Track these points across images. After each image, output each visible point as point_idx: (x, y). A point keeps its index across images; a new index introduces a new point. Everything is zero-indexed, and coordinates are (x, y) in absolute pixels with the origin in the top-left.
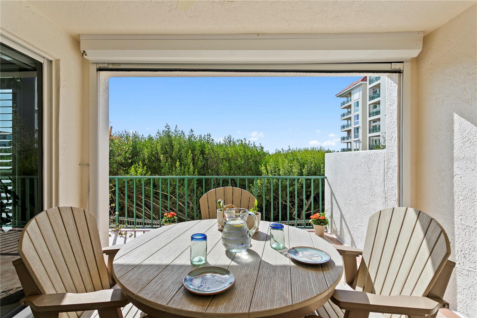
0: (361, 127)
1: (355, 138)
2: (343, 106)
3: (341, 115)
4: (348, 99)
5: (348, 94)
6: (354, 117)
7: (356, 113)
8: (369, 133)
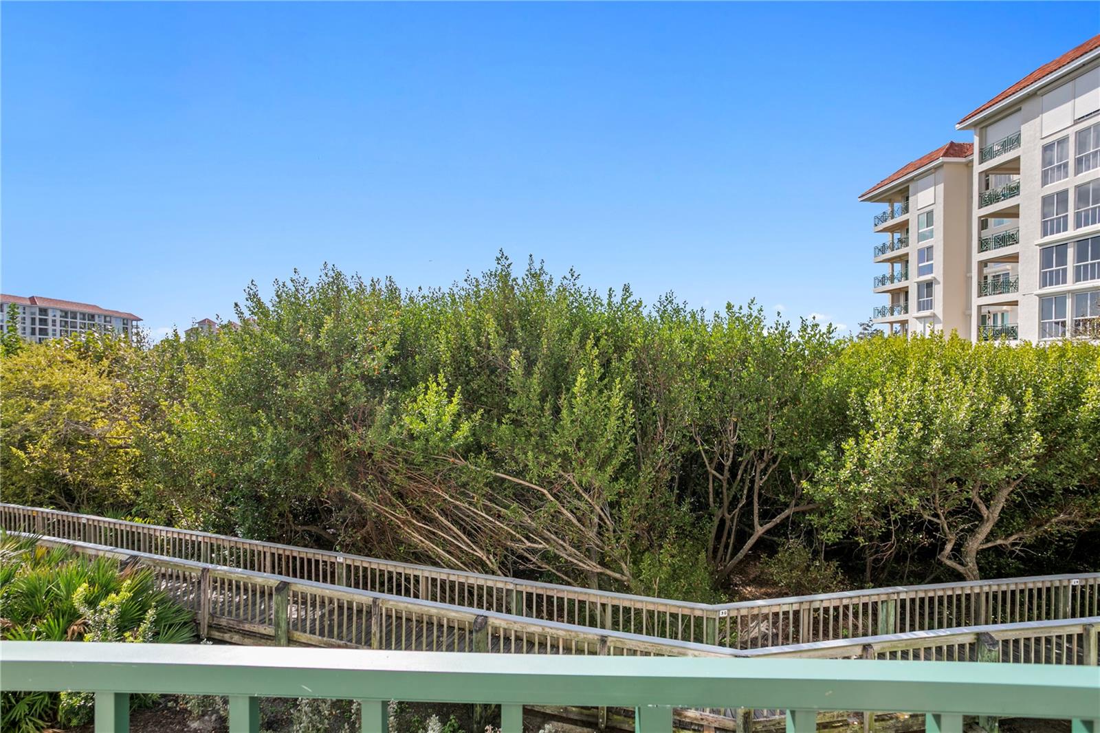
0: (940, 279)
1: (919, 310)
2: (881, 227)
3: (876, 248)
4: (892, 207)
6: (916, 255)
7: (925, 244)
8: (980, 296)
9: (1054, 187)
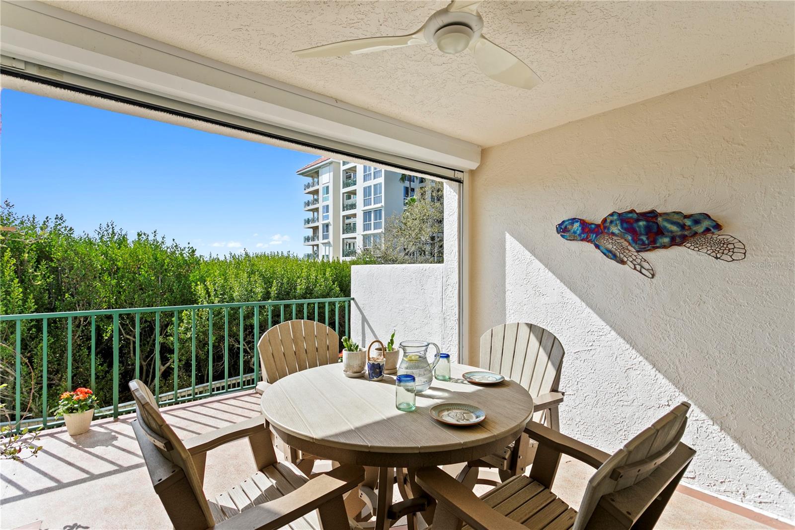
0: (332, 223)
1: (323, 239)
2: (308, 190)
3: (305, 203)
4: (313, 180)
5: (315, 174)
6: (322, 209)
7: (326, 203)
8: (343, 234)
9: (367, 184)
